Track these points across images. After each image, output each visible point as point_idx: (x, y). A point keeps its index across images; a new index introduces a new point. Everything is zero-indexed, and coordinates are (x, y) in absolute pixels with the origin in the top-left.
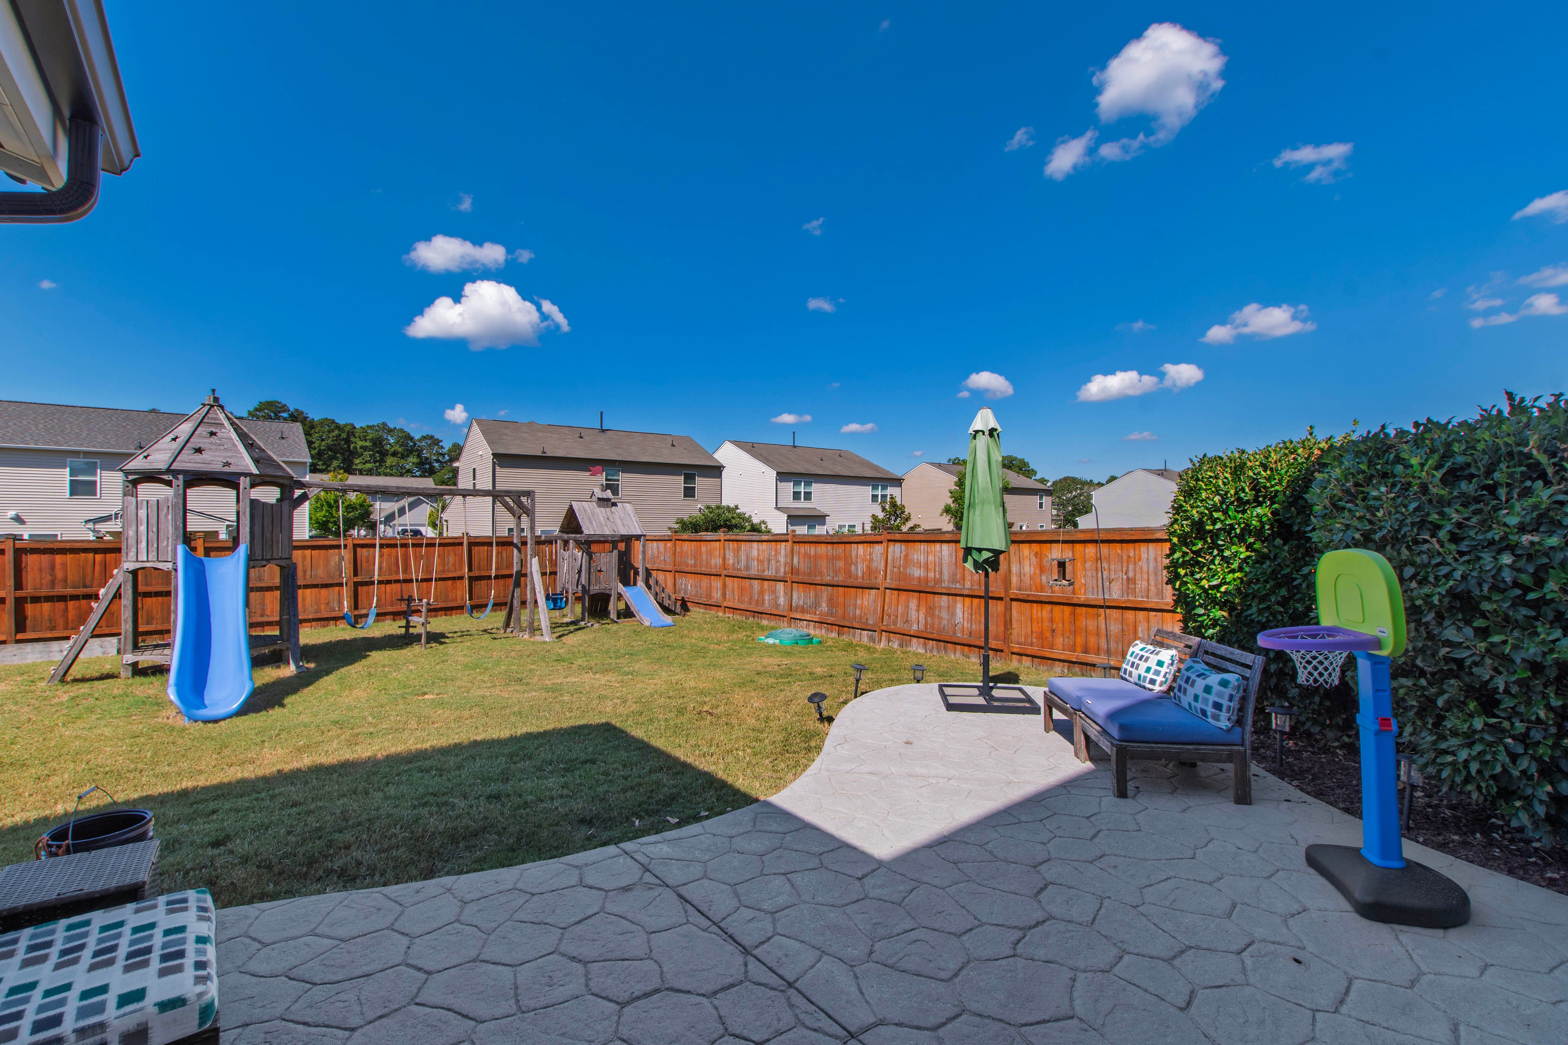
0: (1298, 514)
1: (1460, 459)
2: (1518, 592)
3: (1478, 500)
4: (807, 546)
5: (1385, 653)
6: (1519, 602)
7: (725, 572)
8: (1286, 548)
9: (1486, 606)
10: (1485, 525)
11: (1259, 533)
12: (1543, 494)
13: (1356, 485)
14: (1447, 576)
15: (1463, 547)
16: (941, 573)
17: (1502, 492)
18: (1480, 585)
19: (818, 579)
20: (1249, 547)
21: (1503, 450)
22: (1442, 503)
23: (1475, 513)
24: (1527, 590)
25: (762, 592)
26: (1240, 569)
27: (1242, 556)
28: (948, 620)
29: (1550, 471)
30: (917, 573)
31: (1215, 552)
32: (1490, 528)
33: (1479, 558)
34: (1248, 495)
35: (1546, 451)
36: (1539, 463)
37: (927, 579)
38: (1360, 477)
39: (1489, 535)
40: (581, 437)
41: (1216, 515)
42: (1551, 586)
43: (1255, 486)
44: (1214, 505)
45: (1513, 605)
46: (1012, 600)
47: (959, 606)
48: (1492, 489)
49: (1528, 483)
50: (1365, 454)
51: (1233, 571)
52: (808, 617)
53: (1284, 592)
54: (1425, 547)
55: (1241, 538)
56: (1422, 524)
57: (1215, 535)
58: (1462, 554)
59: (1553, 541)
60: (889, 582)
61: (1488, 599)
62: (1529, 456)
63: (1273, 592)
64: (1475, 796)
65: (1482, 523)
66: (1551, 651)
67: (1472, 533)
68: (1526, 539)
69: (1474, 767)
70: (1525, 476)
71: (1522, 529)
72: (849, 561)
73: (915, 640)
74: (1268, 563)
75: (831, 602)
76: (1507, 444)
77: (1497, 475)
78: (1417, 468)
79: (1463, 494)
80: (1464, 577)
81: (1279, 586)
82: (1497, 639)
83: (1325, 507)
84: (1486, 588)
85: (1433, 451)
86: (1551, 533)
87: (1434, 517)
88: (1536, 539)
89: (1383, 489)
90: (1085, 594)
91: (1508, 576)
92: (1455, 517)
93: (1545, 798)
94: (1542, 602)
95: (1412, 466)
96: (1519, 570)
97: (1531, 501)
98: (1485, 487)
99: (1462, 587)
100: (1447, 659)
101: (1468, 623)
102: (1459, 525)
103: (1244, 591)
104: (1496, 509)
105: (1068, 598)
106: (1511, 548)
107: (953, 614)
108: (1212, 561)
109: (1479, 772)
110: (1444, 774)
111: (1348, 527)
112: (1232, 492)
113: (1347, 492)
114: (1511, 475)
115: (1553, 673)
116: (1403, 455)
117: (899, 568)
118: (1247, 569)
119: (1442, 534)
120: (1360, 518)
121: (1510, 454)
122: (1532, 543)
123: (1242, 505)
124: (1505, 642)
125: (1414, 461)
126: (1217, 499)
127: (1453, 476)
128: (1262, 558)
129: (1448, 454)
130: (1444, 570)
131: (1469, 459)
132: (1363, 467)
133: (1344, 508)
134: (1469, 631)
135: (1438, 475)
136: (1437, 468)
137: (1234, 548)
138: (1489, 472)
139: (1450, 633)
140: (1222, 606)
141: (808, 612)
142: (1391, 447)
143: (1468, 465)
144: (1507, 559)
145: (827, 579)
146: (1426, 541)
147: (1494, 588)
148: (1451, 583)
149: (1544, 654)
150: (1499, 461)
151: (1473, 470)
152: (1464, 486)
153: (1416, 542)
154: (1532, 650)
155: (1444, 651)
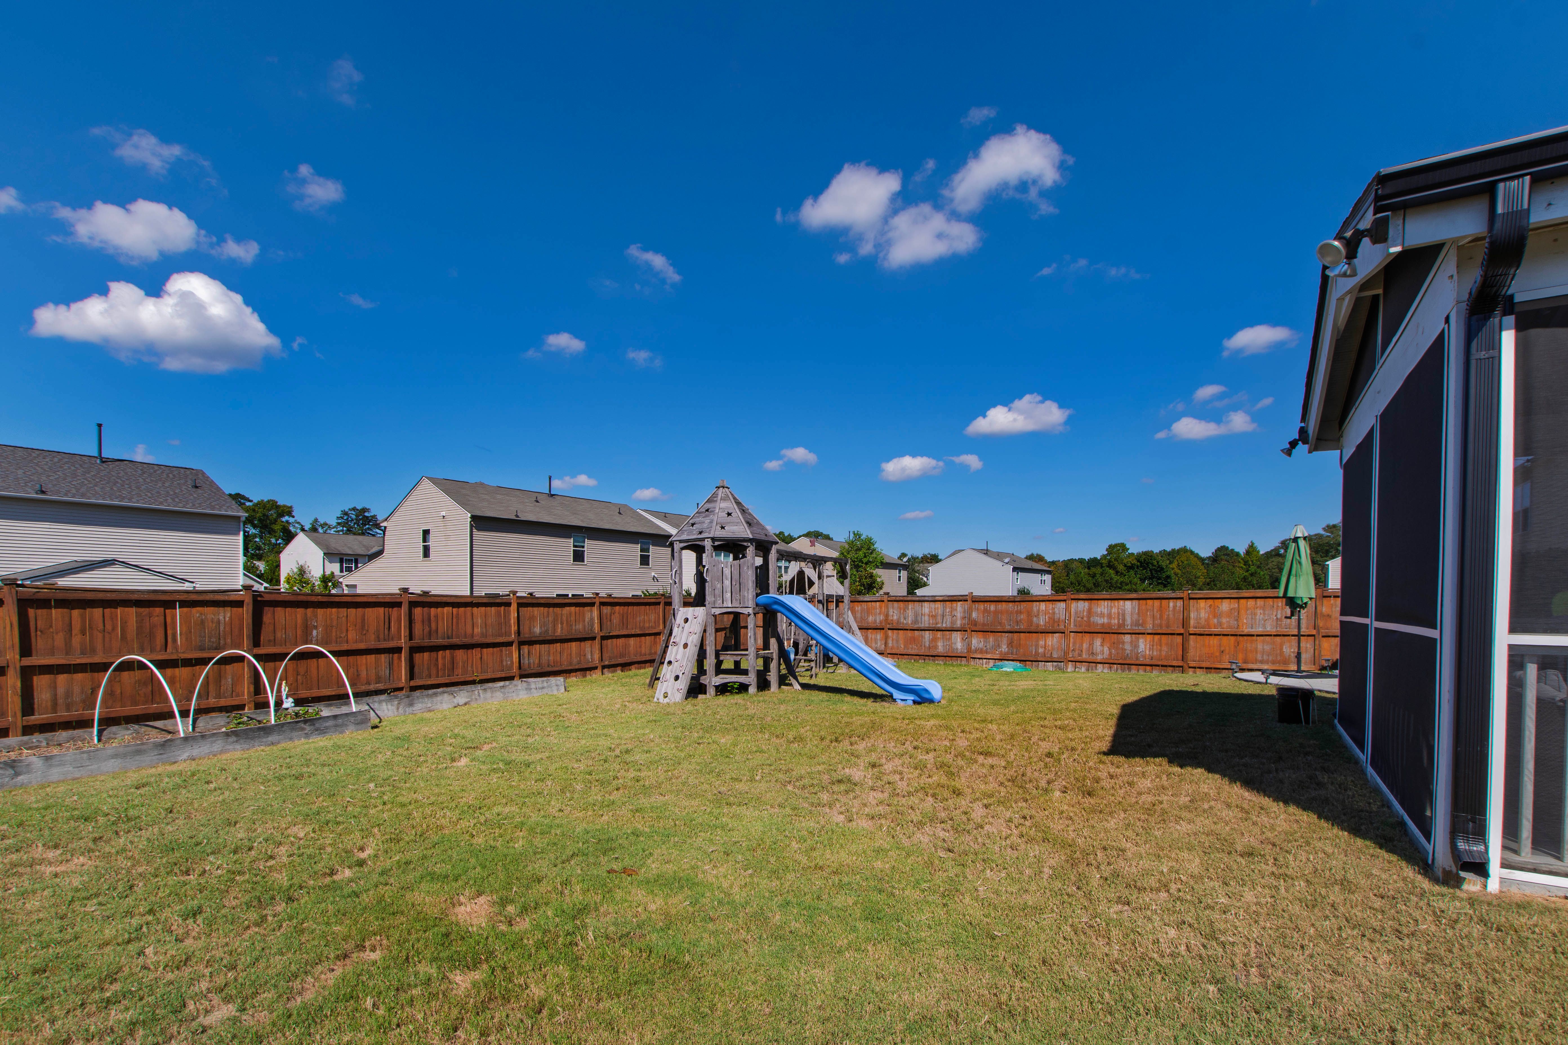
4: (987, 605)
7: (888, 626)
16: (1124, 620)
19: (999, 628)
25: (934, 640)
28: (1131, 651)
30: (1100, 621)
37: (1109, 624)
40: (537, 502)
47: (1141, 641)
52: (989, 656)
60: (1072, 627)
72: (1029, 614)
73: (1099, 666)
75: (1010, 644)
107: (1137, 646)
117: (1083, 618)
141: (987, 652)
145: (1008, 628)
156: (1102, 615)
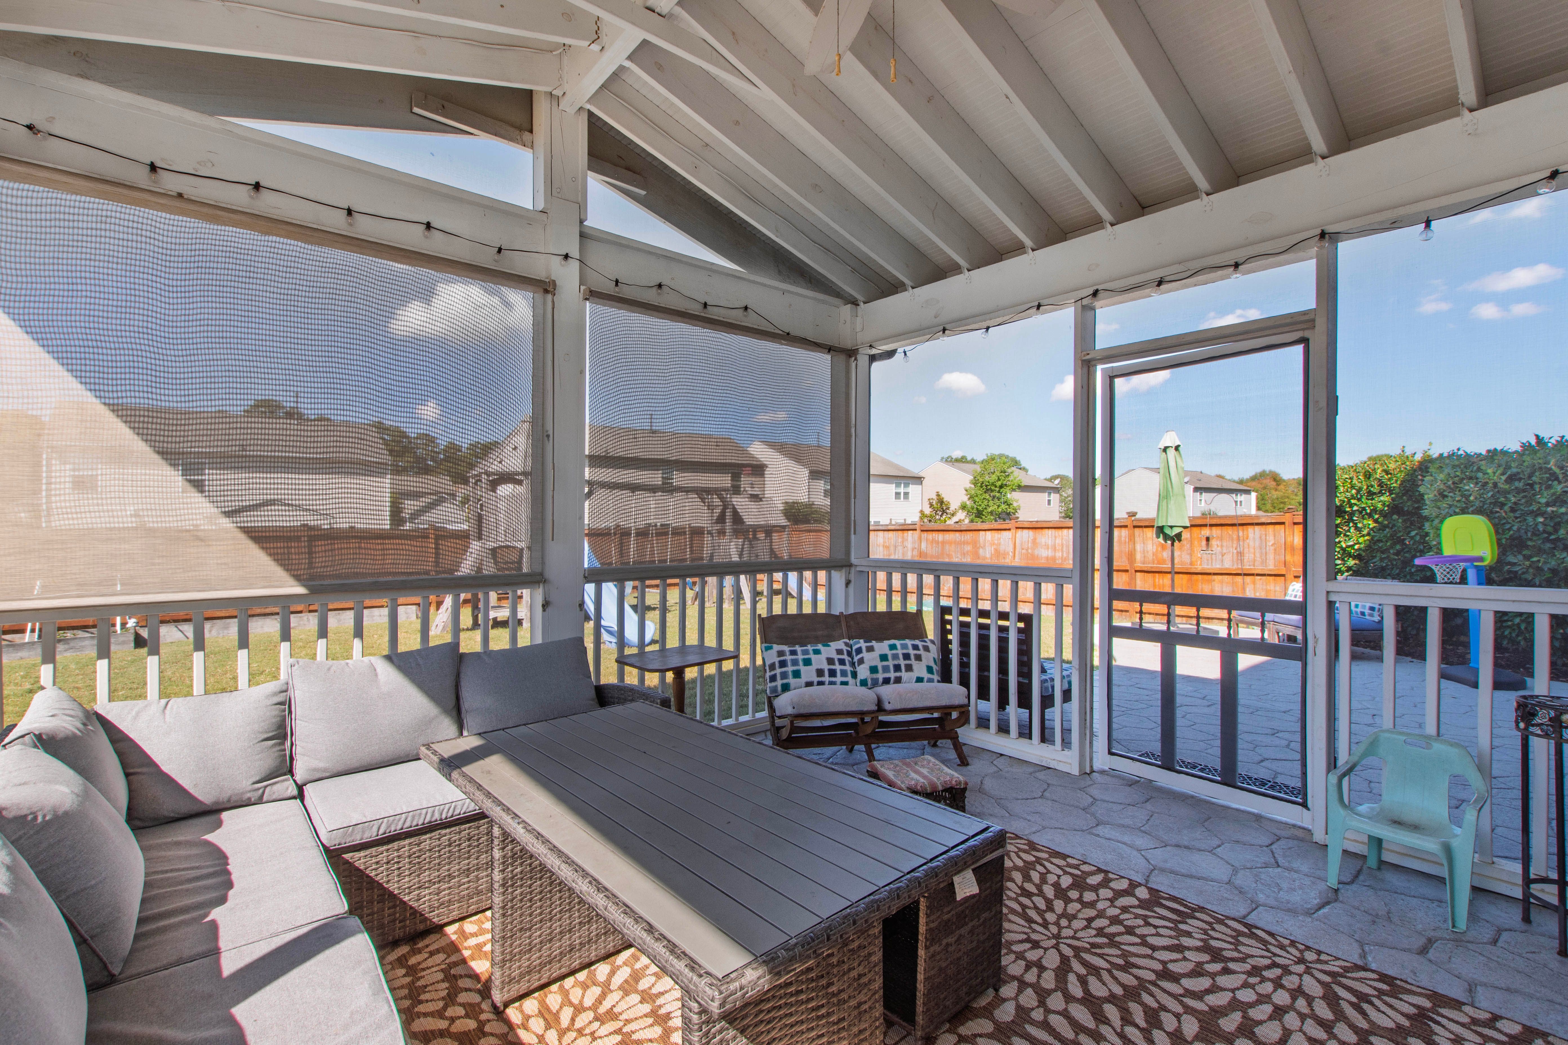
0: (1408, 500)
1: (1515, 470)
2: (1546, 535)
3: (1524, 491)
4: (935, 534)
5: (1485, 563)
6: (1547, 540)
8: (1400, 520)
9: (1530, 543)
10: (1529, 503)
11: (1381, 512)
12: (1558, 488)
13: (1454, 483)
14: (1509, 529)
15: (1517, 514)
16: (1068, 553)
17: (1537, 487)
18: (1526, 533)
20: (1376, 521)
21: (1537, 466)
22: (1506, 493)
23: (1524, 497)
24: (1550, 534)
26: (1368, 534)
27: (1371, 526)
29: (1561, 476)
30: (1045, 553)
31: (1351, 524)
32: (1531, 505)
33: (1525, 520)
34: (1376, 489)
35: (1558, 467)
36: (1555, 473)
37: (1054, 559)
38: (1457, 479)
39: (1531, 508)
41: (1353, 501)
42: (1562, 532)
43: (1381, 484)
44: (1352, 496)
45: (1543, 542)
46: (1136, 571)
48: (1531, 486)
49: (1550, 482)
50: (1459, 466)
51: (1363, 536)
53: (1398, 547)
54: (1497, 515)
55: (1370, 515)
56: (1495, 504)
57: (1352, 514)
58: (1516, 518)
59: (1563, 510)
60: (1017, 561)
61: (1531, 540)
62: (1550, 469)
63: (1391, 547)
64: (1522, 643)
65: (1526, 502)
66: (1563, 563)
67: (1522, 507)
68: (1549, 509)
69: (1523, 627)
70: (1549, 479)
71: (1548, 504)
72: (975, 544)
74: (1387, 530)
76: (1539, 463)
77: (1534, 478)
78: (1492, 474)
79: (1516, 488)
80: (1519, 529)
81: (1394, 544)
82: (1535, 559)
83: (1435, 496)
84: (1529, 534)
85: (1499, 466)
86: (1561, 506)
87: (1502, 499)
88: (1554, 509)
89: (1472, 486)
90: (1201, 564)
91: (1541, 527)
92: (1513, 500)
93: (1559, 636)
94: (1558, 539)
95: (1488, 474)
96: (1545, 525)
97: (1552, 491)
98: (1528, 484)
99: (1517, 535)
100: (1509, 572)
101: (1520, 553)
102: (1515, 503)
103: (1370, 547)
104: (1534, 495)
105: (1187, 569)
106: (1542, 514)
108: (1349, 531)
109: (1526, 628)
110: (1506, 633)
111: (1451, 506)
112: (1365, 487)
113: (1449, 487)
114: (1542, 478)
115: (1563, 574)
116: (1483, 468)
117: (1027, 550)
118: (1372, 534)
119: (1506, 508)
120: (1458, 501)
121: (1541, 468)
122: (1553, 511)
123: (1371, 495)
124: (1539, 561)
125: (1489, 471)
126: (1354, 491)
127: (1511, 479)
128: (1383, 528)
129: (1508, 467)
130: (1508, 526)
131: (1519, 470)
132: (1458, 473)
133: (1446, 496)
134: (1520, 557)
135: (1504, 478)
136: (1503, 474)
137: (1365, 522)
138: (1530, 477)
139: (1511, 559)
140: (1354, 557)
142: (1473, 463)
143: (1518, 473)
144: (1541, 520)
146: (1497, 512)
147: (1534, 534)
148: (1511, 532)
149: (1559, 565)
150: (1535, 471)
151: (1521, 476)
152: (1517, 484)
153: (1491, 512)
154: (1553, 563)
155: (1507, 568)
156: (1047, 547)
